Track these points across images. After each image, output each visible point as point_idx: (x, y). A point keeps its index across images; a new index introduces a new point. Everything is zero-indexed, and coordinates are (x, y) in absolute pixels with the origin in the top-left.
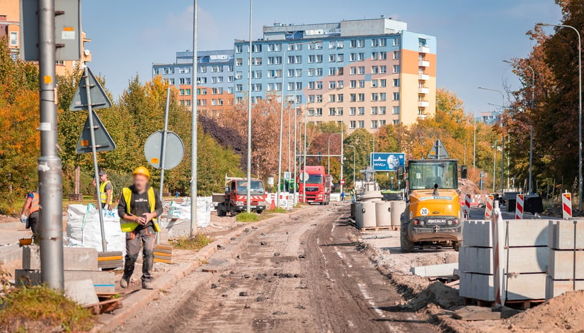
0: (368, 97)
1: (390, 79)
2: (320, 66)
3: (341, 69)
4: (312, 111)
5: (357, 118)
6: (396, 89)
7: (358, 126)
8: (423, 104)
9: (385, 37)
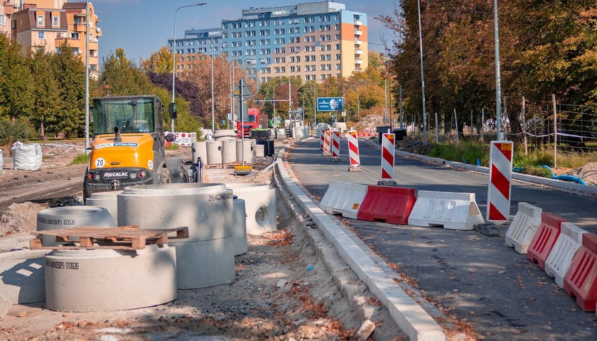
0: (318, 58)
1: (333, 44)
2: (282, 36)
3: (298, 39)
4: (277, 69)
5: (310, 73)
6: (338, 52)
7: (311, 78)
8: (359, 62)
9: (329, 15)
